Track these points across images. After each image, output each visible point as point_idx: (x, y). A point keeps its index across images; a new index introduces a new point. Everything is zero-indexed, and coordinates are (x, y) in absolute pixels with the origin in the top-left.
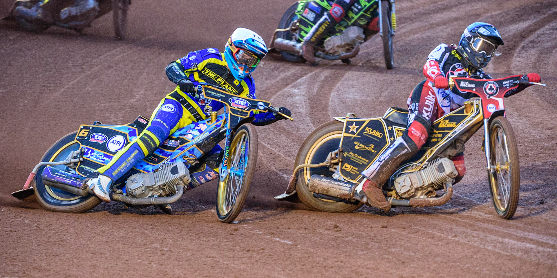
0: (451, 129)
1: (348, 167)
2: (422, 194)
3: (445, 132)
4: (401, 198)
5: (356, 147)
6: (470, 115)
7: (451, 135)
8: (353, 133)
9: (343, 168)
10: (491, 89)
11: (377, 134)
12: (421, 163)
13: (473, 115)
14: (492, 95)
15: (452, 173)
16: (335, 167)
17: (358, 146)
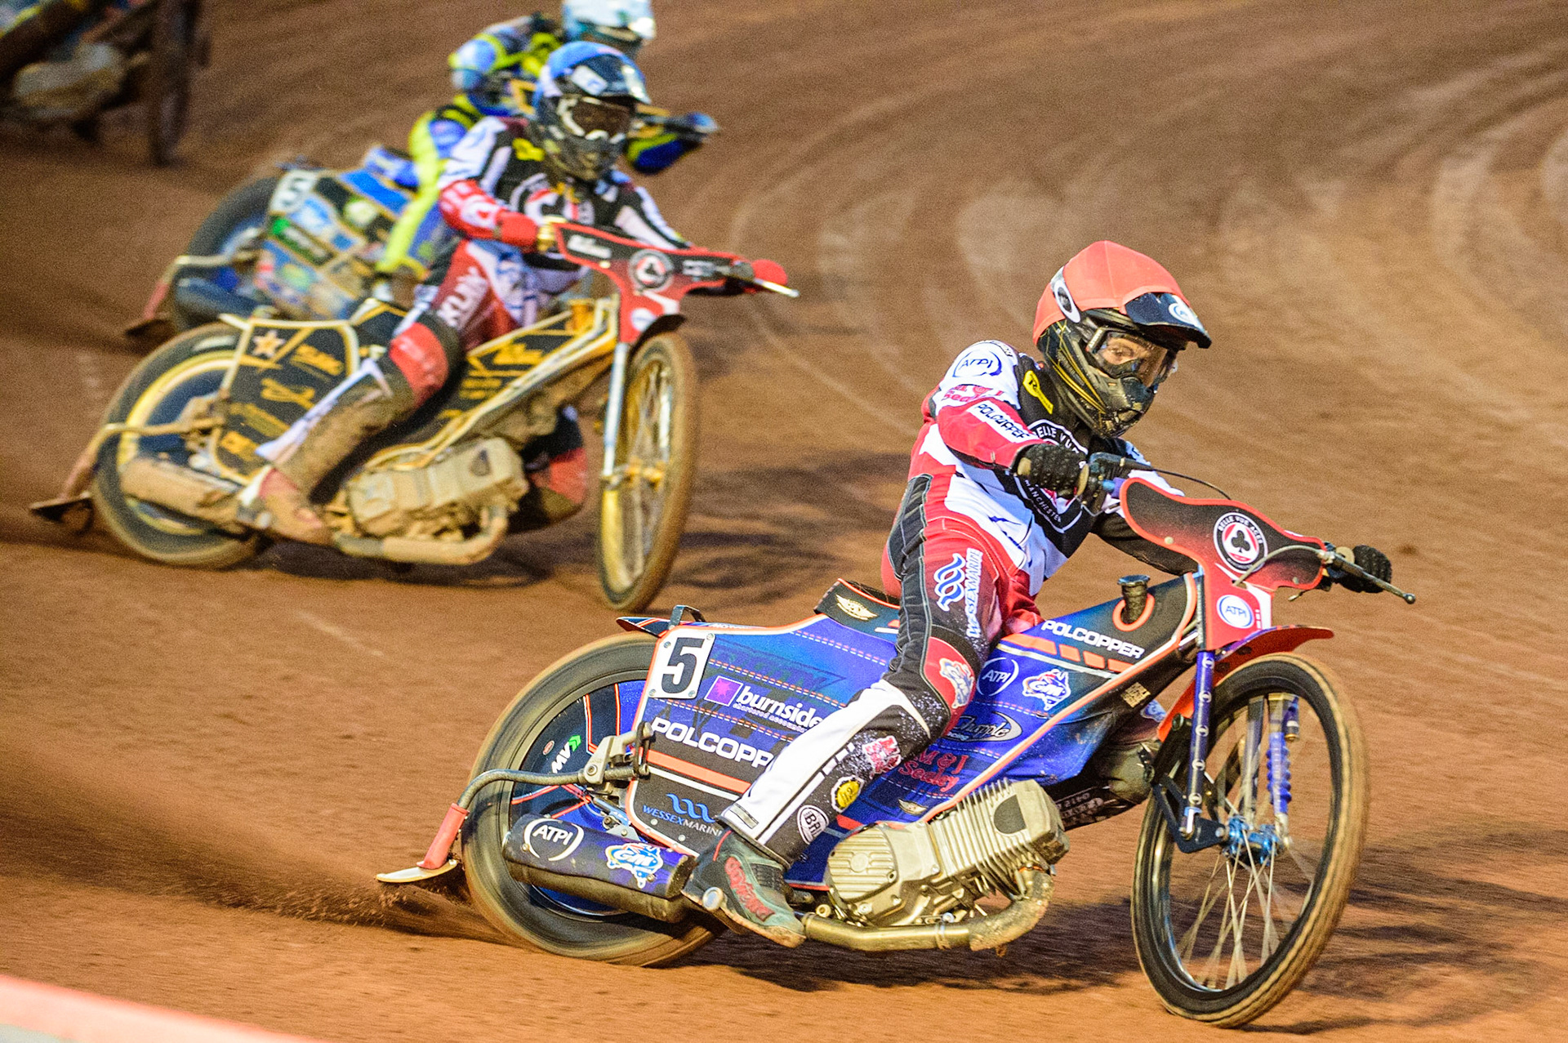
0: (526, 367)
1: (237, 443)
2: (423, 531)
3: (506, 373)
4: (367, 535)
5: (267, 394)
6: (582, 337)
7: (523, 383)
8: (263, 357)
9: (224, 443)
10: (651, 271)
11: (328, 364)
12: (433, 448)
13: (590, 335)
14: (651, 286)
15: (509, 481)
16: (204, 439)
17: (273, 390)
